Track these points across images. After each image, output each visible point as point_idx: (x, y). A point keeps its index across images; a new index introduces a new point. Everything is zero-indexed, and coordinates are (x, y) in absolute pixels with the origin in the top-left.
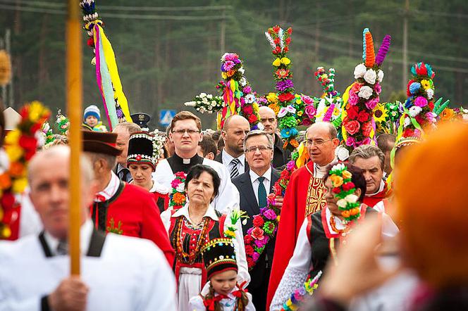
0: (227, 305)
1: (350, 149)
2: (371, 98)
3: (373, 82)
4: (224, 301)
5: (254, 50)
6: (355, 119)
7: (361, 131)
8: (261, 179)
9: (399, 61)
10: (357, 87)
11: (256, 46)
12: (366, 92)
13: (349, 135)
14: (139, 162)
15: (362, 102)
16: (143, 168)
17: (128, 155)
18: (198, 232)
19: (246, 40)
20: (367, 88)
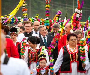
0: (43, 71)
1: (74, 30)
2: (79, 17)
3: (80, 13)
4: (42, 70)
5: (37, 6)
6: (75, 23)
7: (77, 26)
8: (44, 38)
9: (72, 9)
10: (76, 15)
11: (38, 5)
12: (78, 16)
13: (73, 27)
14: (14, 34)
15: (77, 18)
16: (15, 35)
17: (11, 32)
18: (34, 53)
19: (36, 4)
20: (78, 15)
